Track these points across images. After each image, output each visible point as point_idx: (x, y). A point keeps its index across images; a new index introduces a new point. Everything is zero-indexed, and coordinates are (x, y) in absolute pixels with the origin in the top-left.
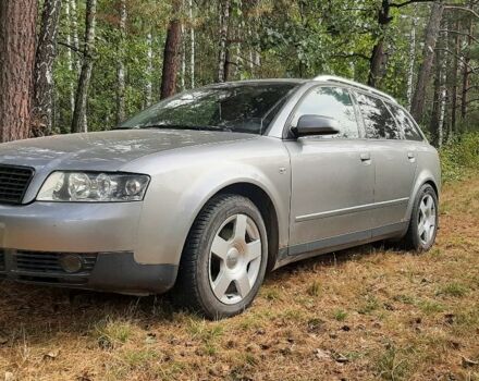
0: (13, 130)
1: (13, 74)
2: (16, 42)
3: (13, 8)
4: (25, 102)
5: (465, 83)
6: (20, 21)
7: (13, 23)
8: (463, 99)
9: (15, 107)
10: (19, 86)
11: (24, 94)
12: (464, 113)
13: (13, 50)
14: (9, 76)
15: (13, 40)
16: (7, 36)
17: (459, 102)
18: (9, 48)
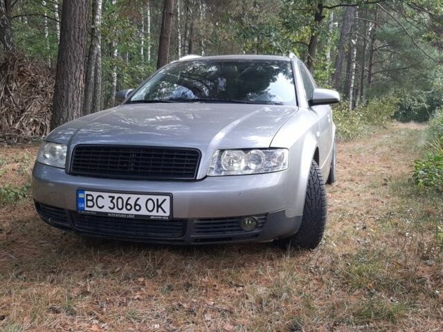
0: (75, 96)
1: (74, 57)
2: (77, 34)
3: (75, 11)
4: (82, 76)
5: (371, 58)
6: (79, 20)
7: (75, 21)
8: (369, 71)
9: (76, 80)
10: (78, 65)
11: (81, 70)
12: (370, 82)
13: (75, 40)
14: (72, 58)
15: (75, 32)
16: (71, 30)
17: (366, 73)
18: (72, 39)
